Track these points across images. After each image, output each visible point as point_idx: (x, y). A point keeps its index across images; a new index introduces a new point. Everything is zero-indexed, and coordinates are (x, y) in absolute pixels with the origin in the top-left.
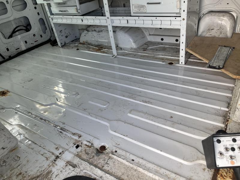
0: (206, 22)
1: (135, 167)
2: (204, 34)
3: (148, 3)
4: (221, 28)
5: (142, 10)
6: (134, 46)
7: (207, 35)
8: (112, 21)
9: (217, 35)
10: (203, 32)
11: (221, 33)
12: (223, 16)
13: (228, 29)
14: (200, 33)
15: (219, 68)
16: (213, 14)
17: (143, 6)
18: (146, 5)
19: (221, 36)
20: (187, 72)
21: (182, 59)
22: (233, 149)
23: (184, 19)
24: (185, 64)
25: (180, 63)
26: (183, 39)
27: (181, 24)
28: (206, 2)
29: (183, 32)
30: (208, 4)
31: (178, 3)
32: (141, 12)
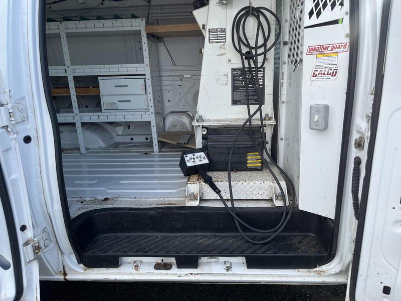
0: (170, 120)
1: (139, 200)
2: (170, 130)
3: (119, 101)
4: (183, 124)
5: (113, 107)
6: (103, 145)
7: (173, 130)
8: (82, 117)
9: (180, 130)
10: (169, 129)
11: (183, 128)
12: (182, 115)
13: (188, 125)
14: (166, 130)
15: (185, 144)
16: (174, 114)
17: (114, 104)
18: (117, 103)
19: (184, 130)
20: (160, 156)
21: (156, 148)
22: (194, 159)
23: (152, 113)
24: (159, 152)
25: (155, 152)
26: (154, 130)
27: (150, 117)
28: (167, 104)
29: (153, 123)
30: (168, 107)
31: (146, 101)
32: (113, 109)
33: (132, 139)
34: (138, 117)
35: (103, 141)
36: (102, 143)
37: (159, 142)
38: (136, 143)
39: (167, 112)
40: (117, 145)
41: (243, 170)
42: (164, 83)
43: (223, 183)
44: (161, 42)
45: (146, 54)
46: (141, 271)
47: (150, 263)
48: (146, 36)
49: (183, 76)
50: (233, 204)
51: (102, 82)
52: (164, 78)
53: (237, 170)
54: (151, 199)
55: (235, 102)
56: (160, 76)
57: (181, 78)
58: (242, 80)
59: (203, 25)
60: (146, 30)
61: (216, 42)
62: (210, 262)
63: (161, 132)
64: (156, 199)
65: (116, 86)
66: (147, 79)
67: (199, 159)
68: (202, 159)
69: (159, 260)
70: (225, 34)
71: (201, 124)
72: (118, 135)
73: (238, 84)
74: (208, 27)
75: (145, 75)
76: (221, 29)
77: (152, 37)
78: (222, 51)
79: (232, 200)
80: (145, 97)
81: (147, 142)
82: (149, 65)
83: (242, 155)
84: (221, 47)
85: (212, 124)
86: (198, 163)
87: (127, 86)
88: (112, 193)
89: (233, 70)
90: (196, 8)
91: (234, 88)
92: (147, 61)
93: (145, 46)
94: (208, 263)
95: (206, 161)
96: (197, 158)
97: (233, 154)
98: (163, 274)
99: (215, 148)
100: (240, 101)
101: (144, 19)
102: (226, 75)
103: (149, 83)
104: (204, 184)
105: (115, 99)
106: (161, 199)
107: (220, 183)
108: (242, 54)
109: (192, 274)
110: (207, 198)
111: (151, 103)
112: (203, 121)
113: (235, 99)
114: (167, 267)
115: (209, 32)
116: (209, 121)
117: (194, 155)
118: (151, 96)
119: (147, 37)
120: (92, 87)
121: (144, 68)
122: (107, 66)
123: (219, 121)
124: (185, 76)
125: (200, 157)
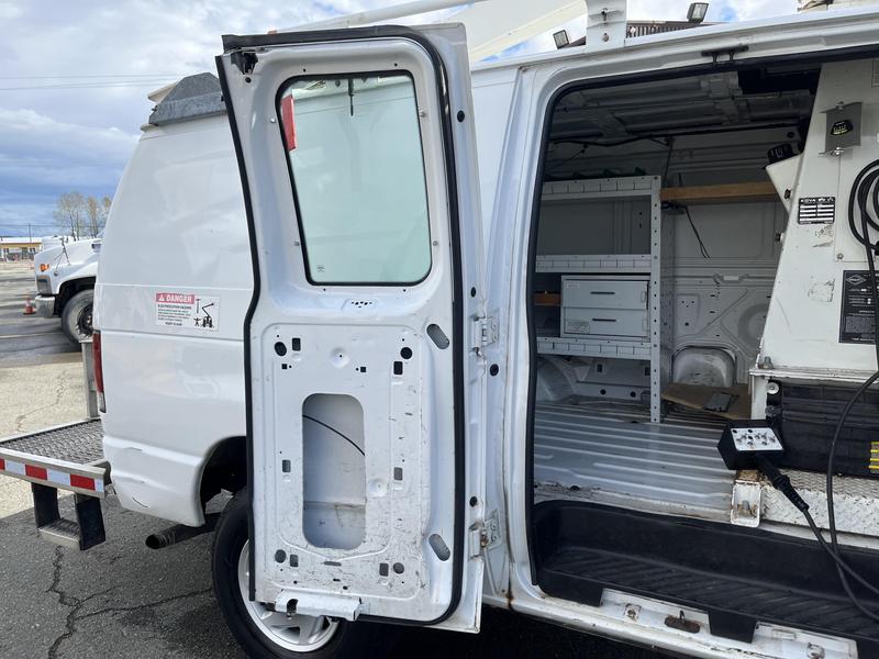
0: (684, 363)
1: (634, 498)
2: (684, 382)
3: (595, 320)
4: (712, 372)
5: (581, 329)
6: (551, 396)
7: (690, 383)
10: (681, 379)
11: (712, 380)
12: (713, 354)
13: (724, 375)
14: (677, 379)
15: (721, 411)
16: (696, 350)
17: (584, 324)
18: (591, 322)
19: (713, 384)
20: (663, 430)
21: (655, 412)
22: (750, 438)
23: (656, 346)
24: (662, 422)
25: (653, 420)
26: (655, 377)
27: (651, 353)
28: (681, 330)
29: (655, 366)
30: (684, 335)
31: (645, 322)
32: (580, 332)
33: (603, 392)
34: (626, 352)
35: (553, 390)
36: (548, 392)
37: (663, 402)
38: (611, 399)
39: (680, 345)
40: (576, 400)
41: (859, 476)
42: (680, 290)
43: (812, 493)
44: (683, 213)
45: (656, 238)
46: (639, 622)
47: (656, 614)
48: (659, 205)
49: (722, 278)
50: (834, 539)
51: (568, 286)
52: (680, 281)
53: (845, 475)
54: (659, 502)
55: (846, 337)
56: (674, 277)
57: (718, 280)
58: (866, 295)
59: (788, 192)
60: (661, 196)
61: (813, 223)
62: (777, 639)
63: (667, 384)
64: (667, 504)
65: (593, 293)
66: (652, 284)
67: (763, 440)
68: (768, 442)
69: (674, 610)
70: (834, 208)
71: (768, 373)
72: (578, 382)
73: (855, 301)
74: (797, 196)
75: (649, 274)
76: (826, 198)
77: (671, 207)
78: (825, 239)
79: (833, 531)
80: (645, 315)
81: (633, 401)
82: (659, 258)
83: (858, 444)
84: (822, 231)
85: (792, 375)
86: (759, 446)
87: (613, 293)
88: (585, 481)
89: (847, 274)
90: (774, 160)
91: (847, 309)
92: (656, 250)
93: (656, 224)
94: (773, 639)
95: (777, 446)
96: (757, 437)
97: (838, 439)
98: (683, 638)
99: (798, 422)
100: (859, 335)
101: (659, 177)
102: (831, 284)
103: (656, 289)
104: (770, 489)
105: (586, 317)
106: (678, 505)
107: (807, 492)
108: (869, 246)
109: (739, 650)
110: (774, 518)
111: (656, 327)
112: (773, 368)
113: (847, 331)
114: (692, 627)
115: (800, 203)
116: (785, 369)
117: (750, 431)
118: (656, 314)
119: (662, 208)
120: (549, 292)
121: (651, 263)
122: (580, 257)
123: (807, 370)
124: (726, 278)
125: (764, 437)
